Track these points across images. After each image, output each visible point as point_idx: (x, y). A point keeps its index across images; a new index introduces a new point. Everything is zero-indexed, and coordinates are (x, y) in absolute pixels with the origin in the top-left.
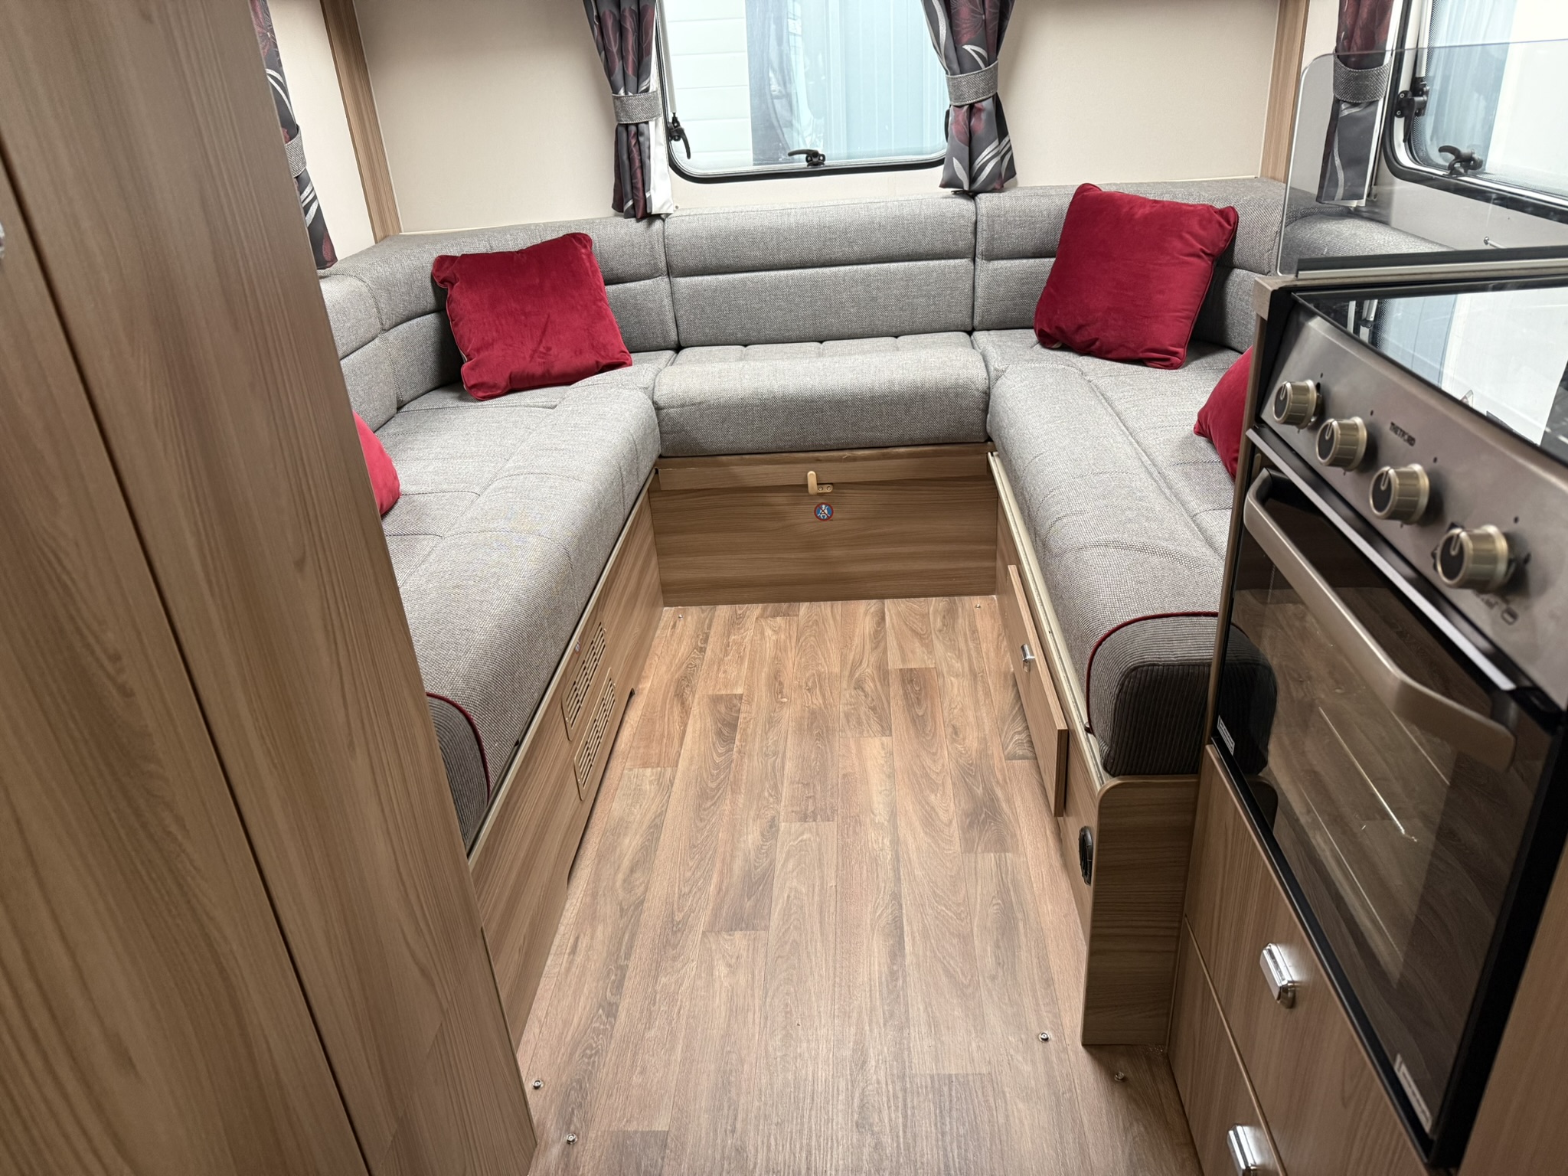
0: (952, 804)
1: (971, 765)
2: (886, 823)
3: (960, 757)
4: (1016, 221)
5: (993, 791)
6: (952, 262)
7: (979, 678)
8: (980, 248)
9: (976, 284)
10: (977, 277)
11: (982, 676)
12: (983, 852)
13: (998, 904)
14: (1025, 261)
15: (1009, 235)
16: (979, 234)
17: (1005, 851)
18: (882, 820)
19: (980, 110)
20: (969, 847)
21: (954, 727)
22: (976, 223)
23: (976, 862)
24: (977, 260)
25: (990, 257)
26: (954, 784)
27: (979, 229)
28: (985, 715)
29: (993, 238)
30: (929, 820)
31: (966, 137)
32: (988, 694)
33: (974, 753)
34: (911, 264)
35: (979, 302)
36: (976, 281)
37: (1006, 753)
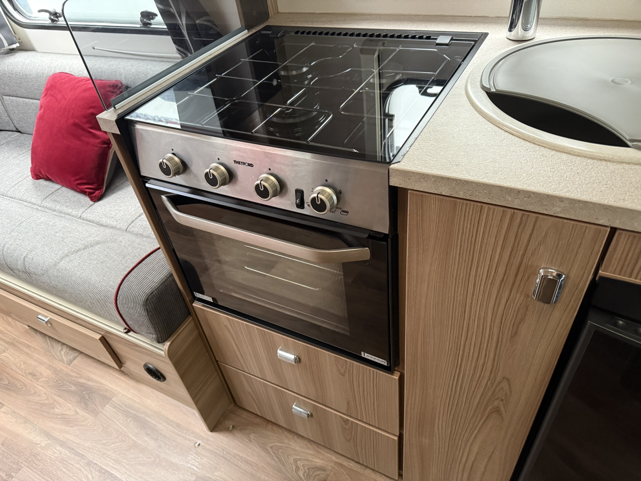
0: (69, 405)
1: (57, 381)
2: (49, 441)
3: (48, 383)
5: (79, 382)
7: (16, 344)
11: (16, 342)
12: (103, 409)
13: (131, 420)
17: (110, 399)
18: (46, 442)
20: (95, 413)
21: (30, 374)
23: (105, 415)
26: (59, 396)
28: (38, 356)
30: (66, 420)
32: (28, 347)
33: (52, 376)
37: (65, 362)
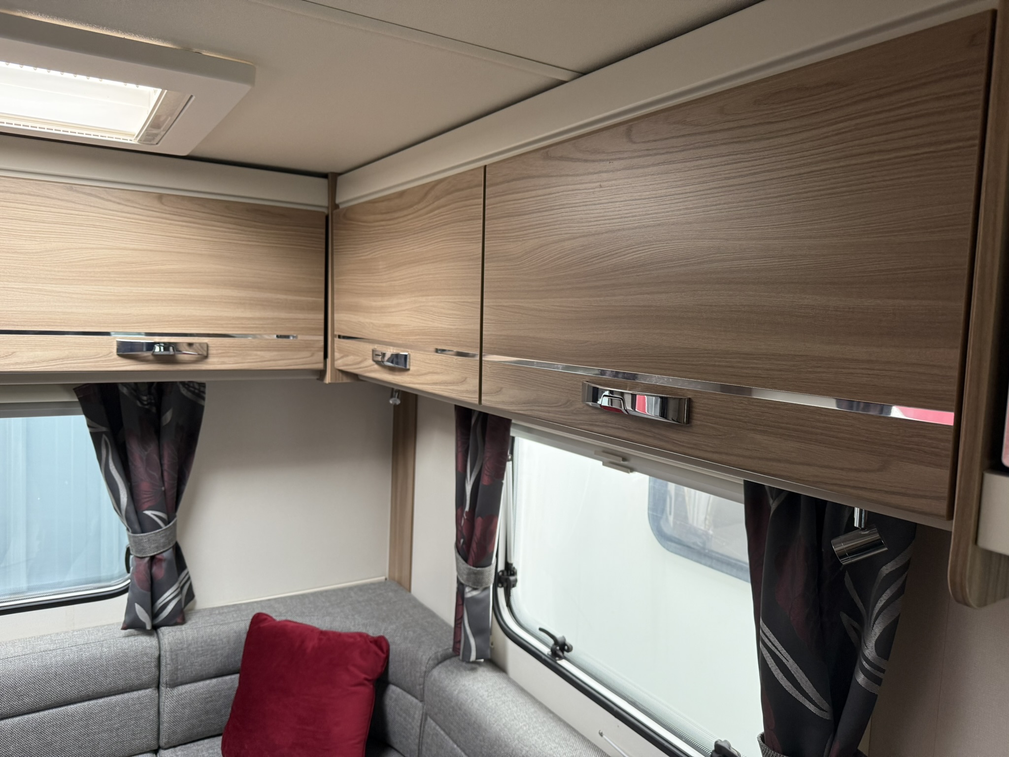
4: (197, 651)
6: (135, 694)
8: (164, 679)
9: (161, 710)
10: (162, 704)
14: (208, 682)
15: (192, 664)
16: (163, 668)
19: (161, 560)
22: (159, 658)
24: (163, 688)
25: (174, 685)
27: (163, 663)
29: (177, 669)
31: (147, 584)
34: (92, 702)
35: (164, 727)
36: (162, 707)
